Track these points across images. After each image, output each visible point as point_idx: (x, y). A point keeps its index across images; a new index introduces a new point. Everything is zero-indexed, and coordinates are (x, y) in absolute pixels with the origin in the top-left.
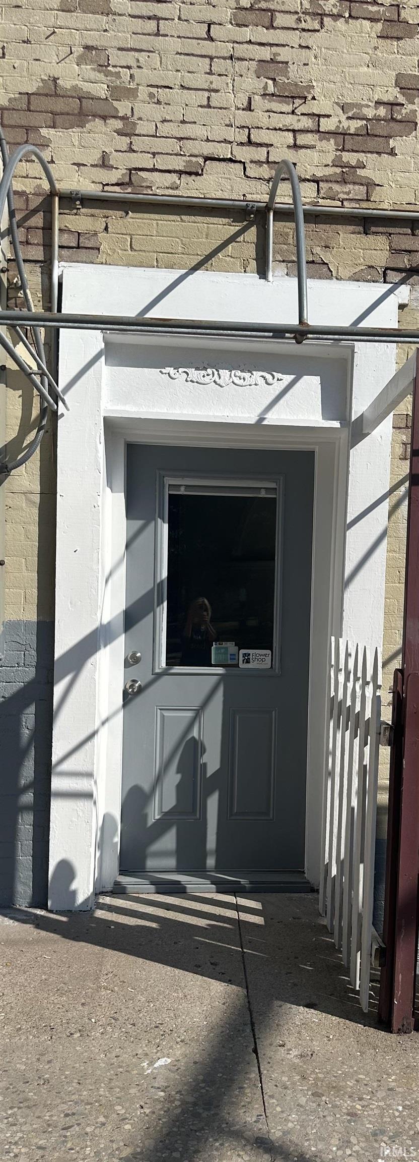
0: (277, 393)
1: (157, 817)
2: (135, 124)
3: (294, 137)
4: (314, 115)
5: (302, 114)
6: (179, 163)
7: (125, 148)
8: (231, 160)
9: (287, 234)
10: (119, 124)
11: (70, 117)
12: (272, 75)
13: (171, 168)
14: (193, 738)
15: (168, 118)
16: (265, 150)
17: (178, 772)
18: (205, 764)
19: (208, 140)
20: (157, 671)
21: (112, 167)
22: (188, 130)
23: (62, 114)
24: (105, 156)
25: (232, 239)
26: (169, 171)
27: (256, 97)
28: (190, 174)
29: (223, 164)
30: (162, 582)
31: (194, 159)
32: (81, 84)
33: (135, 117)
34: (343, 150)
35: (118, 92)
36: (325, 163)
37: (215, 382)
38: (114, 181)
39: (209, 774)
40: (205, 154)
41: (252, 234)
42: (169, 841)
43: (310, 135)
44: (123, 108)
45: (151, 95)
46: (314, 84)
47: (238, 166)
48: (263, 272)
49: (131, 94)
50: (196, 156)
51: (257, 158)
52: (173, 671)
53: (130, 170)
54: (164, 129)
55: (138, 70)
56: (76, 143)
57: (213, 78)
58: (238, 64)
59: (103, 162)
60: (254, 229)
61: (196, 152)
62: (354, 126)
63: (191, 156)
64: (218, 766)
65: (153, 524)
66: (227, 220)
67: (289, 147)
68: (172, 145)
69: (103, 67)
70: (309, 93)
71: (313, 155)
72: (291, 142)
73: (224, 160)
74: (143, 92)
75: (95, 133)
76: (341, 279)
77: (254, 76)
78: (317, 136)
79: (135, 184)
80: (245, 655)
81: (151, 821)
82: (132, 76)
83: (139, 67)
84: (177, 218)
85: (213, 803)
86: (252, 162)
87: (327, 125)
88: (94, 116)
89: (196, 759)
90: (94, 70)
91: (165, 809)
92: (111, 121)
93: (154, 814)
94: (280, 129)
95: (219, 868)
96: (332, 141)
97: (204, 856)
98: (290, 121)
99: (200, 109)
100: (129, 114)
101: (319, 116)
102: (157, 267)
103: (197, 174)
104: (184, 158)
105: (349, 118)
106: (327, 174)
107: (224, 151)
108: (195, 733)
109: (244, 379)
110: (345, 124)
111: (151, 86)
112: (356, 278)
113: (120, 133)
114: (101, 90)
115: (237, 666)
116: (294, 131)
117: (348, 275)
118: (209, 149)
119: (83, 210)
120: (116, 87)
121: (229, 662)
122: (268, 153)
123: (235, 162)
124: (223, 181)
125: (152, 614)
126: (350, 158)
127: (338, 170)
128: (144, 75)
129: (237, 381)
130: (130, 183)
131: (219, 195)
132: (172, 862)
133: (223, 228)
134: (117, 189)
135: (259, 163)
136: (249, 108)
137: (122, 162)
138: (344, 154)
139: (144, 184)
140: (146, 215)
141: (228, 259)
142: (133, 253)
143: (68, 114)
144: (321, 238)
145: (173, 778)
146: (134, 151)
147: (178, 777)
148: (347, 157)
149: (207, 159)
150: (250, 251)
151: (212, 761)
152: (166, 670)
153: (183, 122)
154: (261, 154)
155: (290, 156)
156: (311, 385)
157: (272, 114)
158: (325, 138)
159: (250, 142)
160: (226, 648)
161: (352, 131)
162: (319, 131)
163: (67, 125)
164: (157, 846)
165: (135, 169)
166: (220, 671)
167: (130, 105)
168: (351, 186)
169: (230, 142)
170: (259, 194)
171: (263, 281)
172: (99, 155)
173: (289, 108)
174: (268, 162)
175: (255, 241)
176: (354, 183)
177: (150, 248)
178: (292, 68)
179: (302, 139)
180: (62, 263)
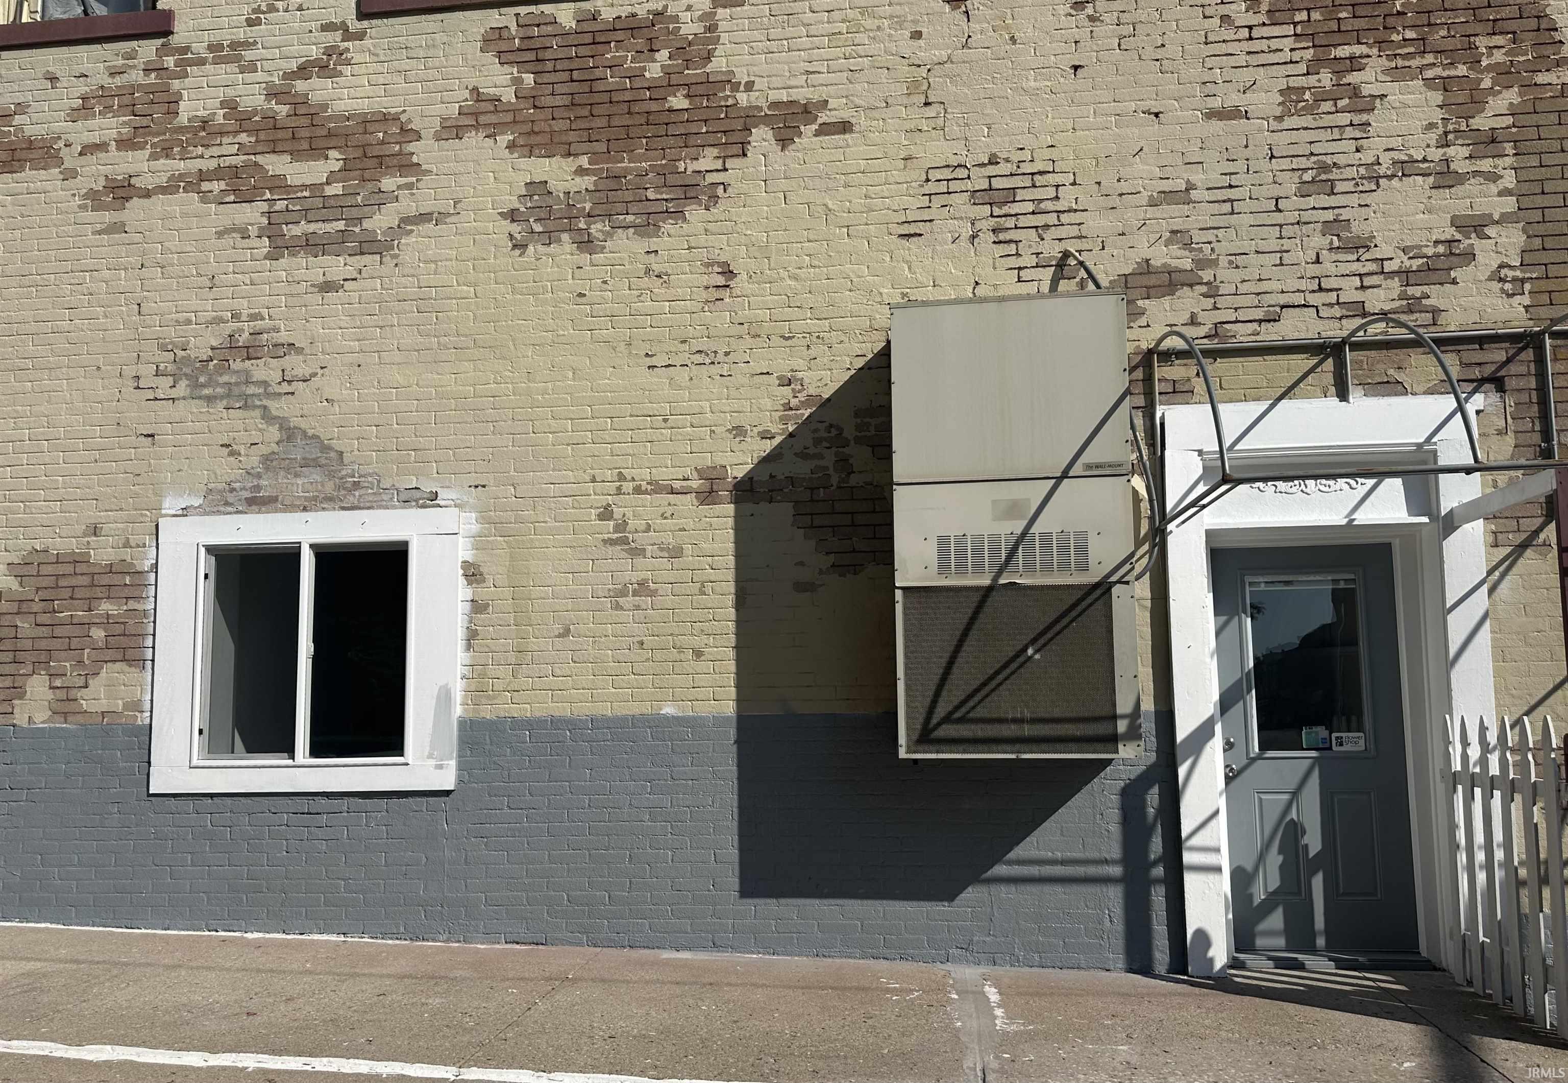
0: (1362, 495)
1: (1263, 897)
2: (1218, 287)
3: (1361, 279)
4: (1377, 259)
5: (1367, 260)
6: (1259, 314)
7: (1210, 307)
8: (1304, 306)
9: (1362, 361)
10: (1204, 289)
11: (1162, 289)
12: (1335, 232)
13: (1252, 318)
14: (1292, 819)
15: (1247, 279)
16: (1335, 293)
17: (1279, 853)
18: (1307, 845)
19: (1283, 292)
20: (1252, 755)
21: (1200, 324)
22: (1265, 286)
23: (1154, 287)
24: (1193, 316)
25: (1312, 370)
26: (1250, 321)
27: (1324, 252)
28: (1269, 321)
29: (1297, 309)
30: (1249, 671)
31: (1271, 309)
32: (1169, 261)
33: (1218, 281)
34: (1407, 285)
35: (1201, 264)
36: (1391, 298)
37: (1302, 491)
38: (1203, 335)
39: (1311, 855)
40: (1282, 303)
41: (1329, 364)
42: (1276, 920)
43: (1375, 277)
44: (1207, 276)
45: (1231, 262)
46: (1375, 234)
47: (1311, 309)
48: (1343, 395)
49: (1214, 263)
50: (1273, 306)
51: (1328, 301)
52: (1267, 755)
53: (1216, 324)
54: (1243, 288)
55: (1218, 244)
56: (1168, 309)
57: (1283, 241)
58: (1304, 227)
59: (1192, 321)
60: (1330, 360)
61: (1273, 303)
62: (1416, 264)
63: (1269, 306)
64: (1319, 847)
65: (1236, 618)
66: (1306, 355)
67: (1356, 289)
68: (1253, 300)
69: (1187, 246)
70: (1371, 242)
71: (1381, 293)
72: (1359, 284)
73: (1298, 306)
74: (1223, 261)
75: (1183, 298)
76: (1416, 394)
77: (1320, 235)
78: (1382, 277)
79: (1221, 334)
80: (1337, 738)
81: (1257, 901)
82: (1212, 249)
83: (1218, 241)
84: (1260, 358)
85: (1318, 883)
86: (1323, 305)
87: (1389, 266)
88: (1183, 285)
89: (1296, 841)
90: (1180, 248)
91: (1270, 890)
92: (1197, 287)
93: (1259, 894)
94: (1347, 275)
95: (1330, 947)
96: (1396, 279)
97: (1313, 935)
98: (1356, 267)
99: (1274, 268)
100: (1212, 279)
101: (1382, 260)
102: (1245, 401)
103: (1275, 321)
104: (1262, 309)
105: (1410, 258)
106: (1394, 307)
107: (1299, 299)
108: (1294, 815)
109: (1329, 486)
110: (1407, 263)
111: (1230, 255)
112: (1430, 392)
113: (1205, 296)
114: (1187, 264)
115: (1330, 748)
116: (1360, 275)
117: (1422, 390)
118: (1283, 299)
119: (1177, 362)
120: (1200, 260)
121: (1321, 746)
122: (1338, 296)
123: (1308, 306)
124: (1299, 324)
125: (1241, 702)
126: (1416, 291)
127: (1405, 302)
128: (1223, 248)
129: (1322, 488)
130: (1216, 335)
131: (1296, 335)
132: (1281, 942)
133: (1303, 362)
134: (1205, 341)
135: (1331, 305)
136: (1318, 261)
137: (1208, 320)
138: (1408, 288)
139: (1229, 334)
140: (1232, 360)
141: (1309, 387)
142: (1223, 392)
143: (1160, 286)
144: (1394, 361)
145: (1275, 860)
146: (1218, 309)
147: (1281, 858)
148: (1411, 291)
149: (1282, 307)
150: (1329, 379)
151: (1313, 841)
152: (1259, 754)
153: (1260, 280)
154: (1332, 297)
155: (1358, 296)
156: (1394, 487)
157: (1338, 264)
158: (1389, 278)
159: (1321, 289)
160: (1317, 733)
161: (1414, 268)
162: (1383, 272)
163: (1159, 295)
164: (1262, 926)
165: (1220, 323)
166: (1313, 754)
167: (1213, 273)
168: (1418, 315)
169: (1303, 291)
170: (1335, 331)
171: (1344, 403)
172: (1188, 316)
173: (1355, 257)
174: (1338, 303)
175: (1332, 369)
176: (1421, 312)
177: (1237, 386)
178: (1354, 224)
179: (1367, 281)
180: (1162, 407)
